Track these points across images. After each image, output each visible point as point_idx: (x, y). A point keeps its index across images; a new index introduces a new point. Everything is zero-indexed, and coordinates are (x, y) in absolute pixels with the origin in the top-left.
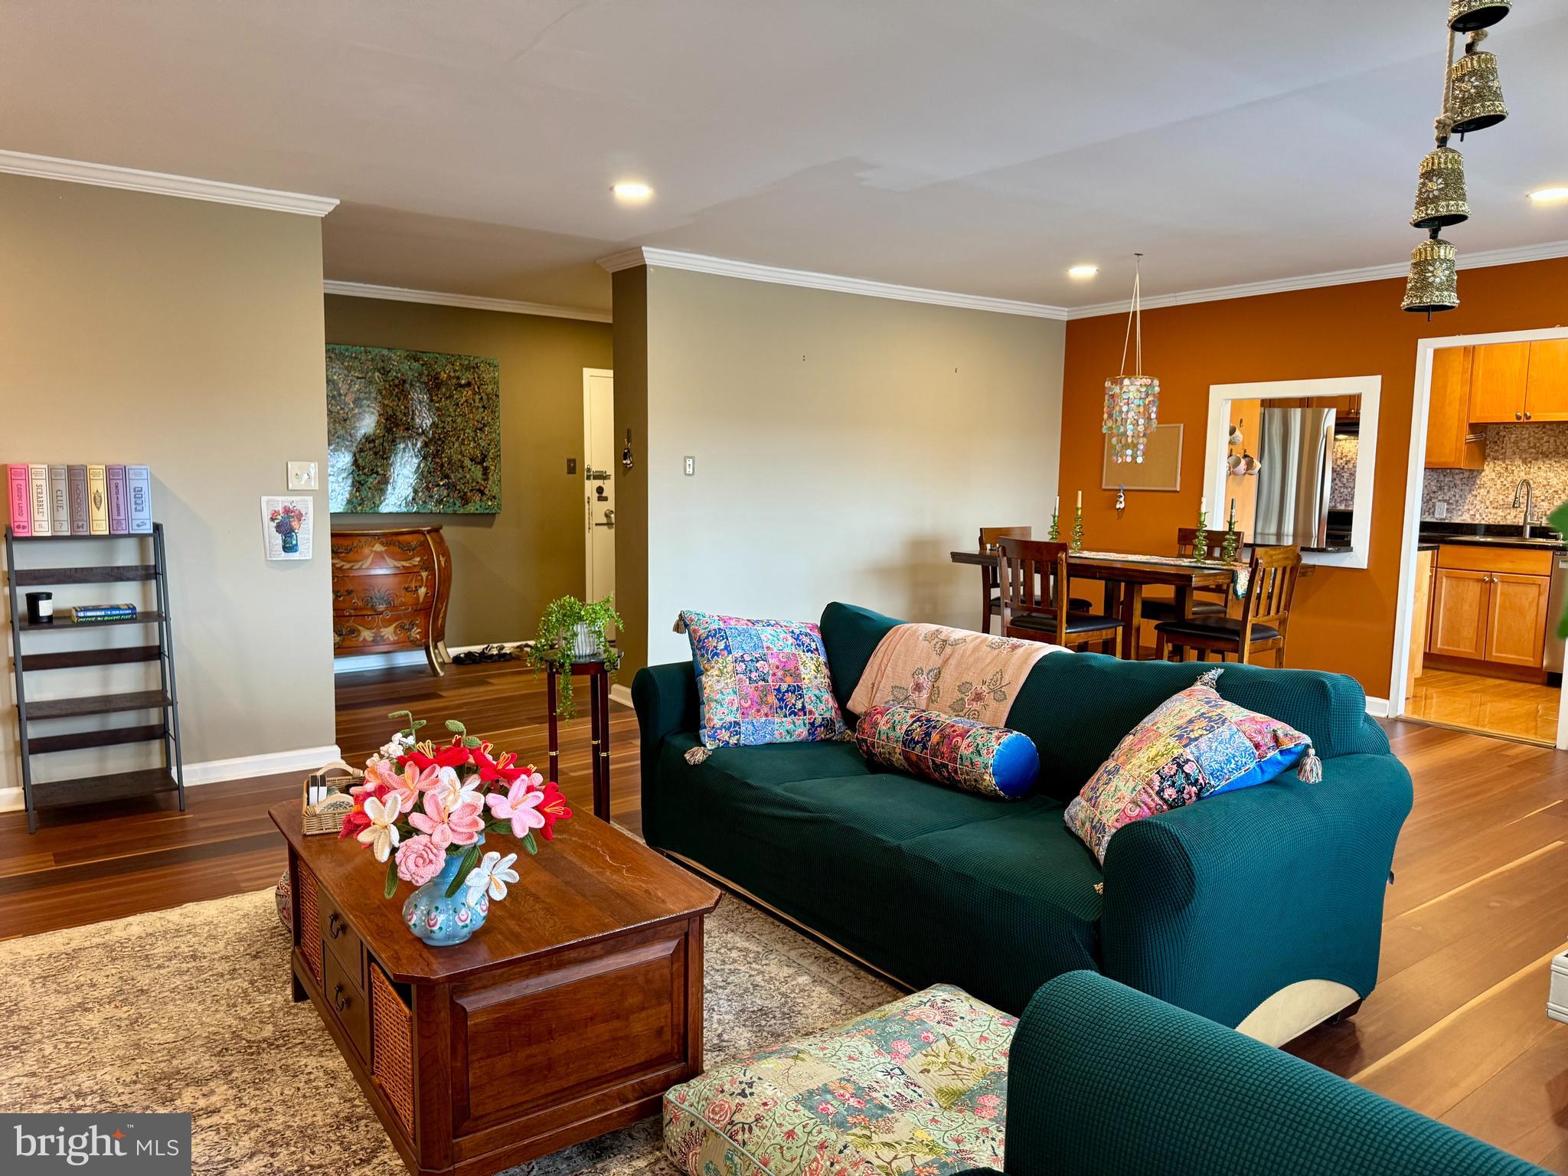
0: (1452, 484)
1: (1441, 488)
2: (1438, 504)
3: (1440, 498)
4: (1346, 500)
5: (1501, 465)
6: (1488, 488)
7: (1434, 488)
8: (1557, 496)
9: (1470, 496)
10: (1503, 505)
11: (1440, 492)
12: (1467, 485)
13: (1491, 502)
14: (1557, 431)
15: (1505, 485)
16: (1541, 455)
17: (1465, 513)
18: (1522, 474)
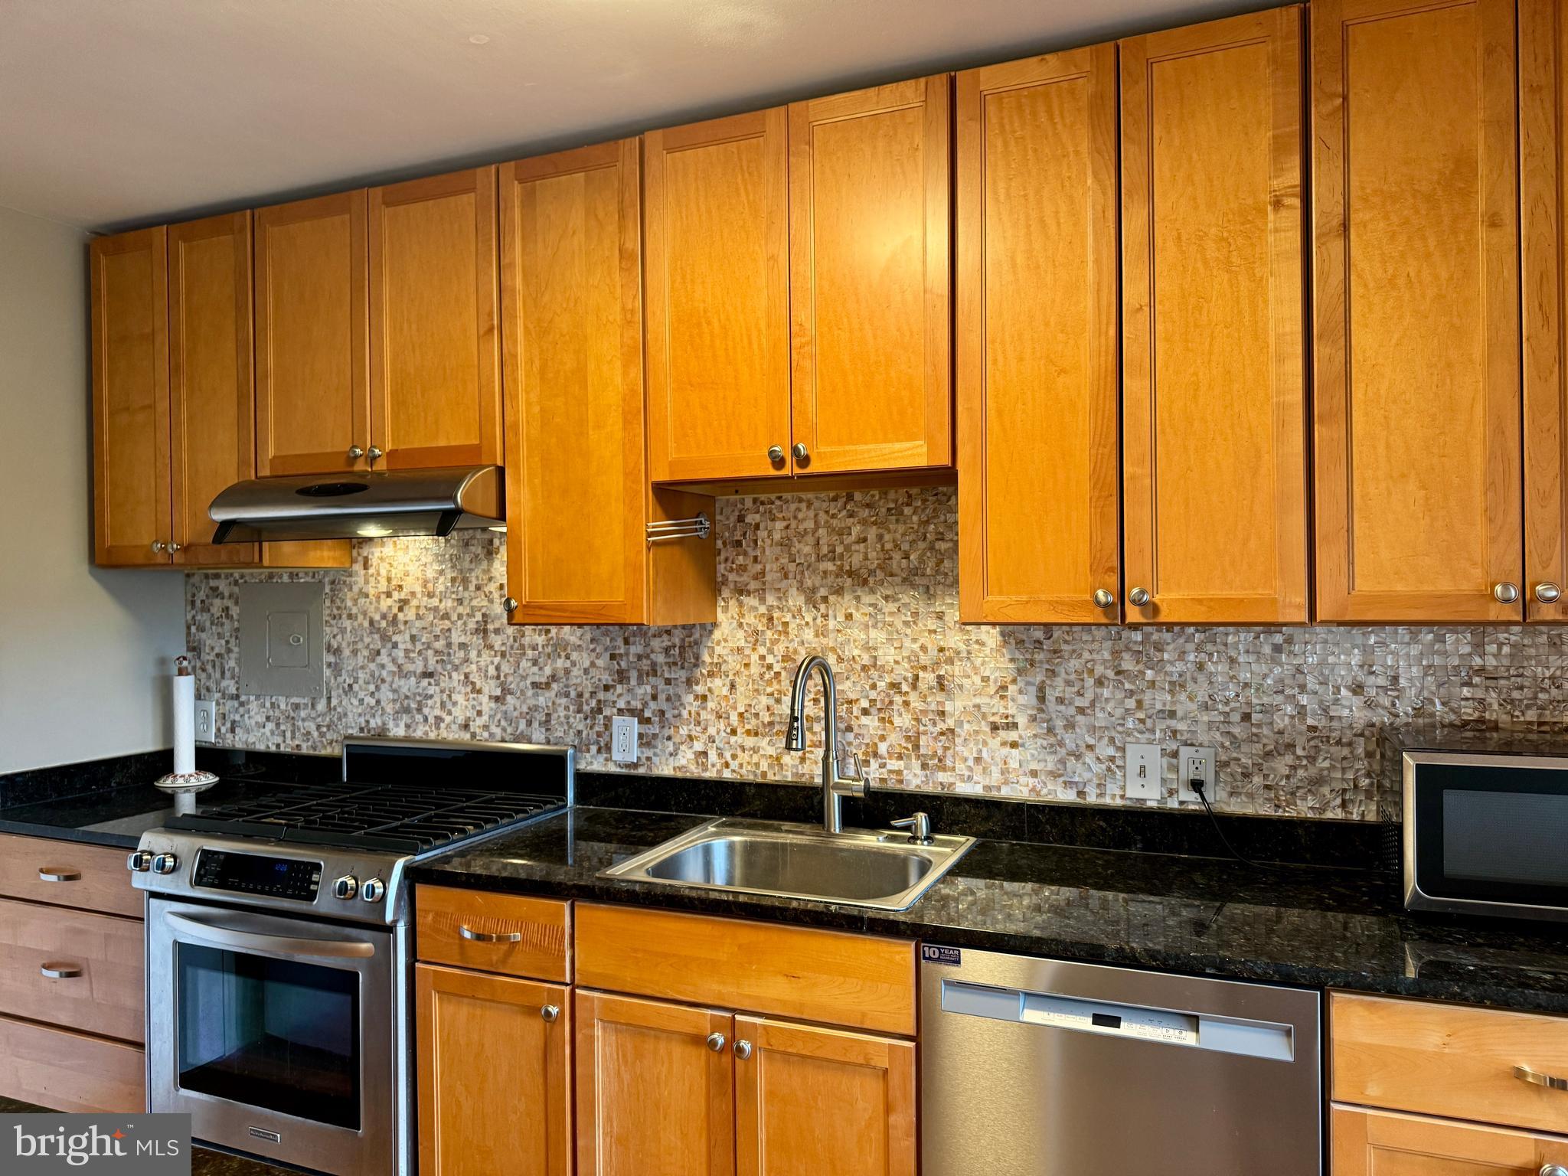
2: (618, 721)
3: (621, 704)
4: (407, 710)
5: (756, 609)
6: (731, 677)
7: (606, 678)
8: (898, 699)
9: (691, 697)
10: (771, 724)
11: (619, 689)
12: (683, 668)
13: (741, 715)
14: (884, 510)
15: (770, 667)
16: (849, 581)
17: (683, 747)
18: (808, 634)
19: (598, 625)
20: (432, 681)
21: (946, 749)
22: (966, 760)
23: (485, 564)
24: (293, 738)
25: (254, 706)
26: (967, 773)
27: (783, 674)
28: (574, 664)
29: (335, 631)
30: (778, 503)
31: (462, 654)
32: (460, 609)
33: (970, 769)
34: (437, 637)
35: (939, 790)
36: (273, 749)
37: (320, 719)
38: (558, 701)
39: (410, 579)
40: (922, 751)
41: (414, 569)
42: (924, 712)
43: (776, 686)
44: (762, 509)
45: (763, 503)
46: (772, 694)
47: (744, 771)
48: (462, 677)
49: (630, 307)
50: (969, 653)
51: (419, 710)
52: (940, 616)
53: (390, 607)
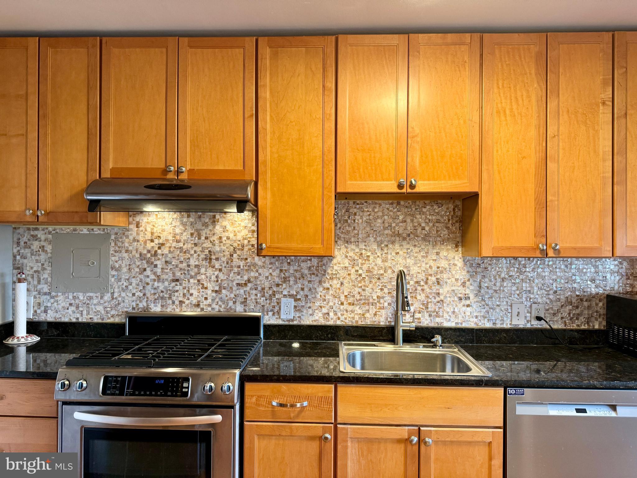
0: (298, 275)
1: (285, 280)
2: (283, 300)
3: (285, 293)
4: (162, 298)
5: (354, 250)
6: (341, 279)
7: (277, 280)
8: (419, 288)
9: (321, 289)
10: (360, 300)
11: (284, 285)
12: (317, 276)
13: (346, 296)
14: (414, 209)
15: (360, 275)
16: (397, 238)
17: (317, 311)
18: (379, 261)
19: (274, 257)
20: (178, 283)
21: (439, 308)
22: (448, 312)
23: (211, 227)
24: (88, 313)
25: (61, 298)
26: (448, 318)
27: (367, 278)
28: (260, 274)
29: (117, 259)
30: (365, 204)
31: (196, 270)
32: (196, 248)
33: (450, 316)
34: (181, 262)
35: (436, 325)
36: (74, 320)
37: (107, 304)
38: (251, 292)
39: (165, 234)
40: (429, 310)
41: (168, 228)
42: (431, 293)
43: (363, 283)
44: (358, 206)
45: (358, 204)
46: (361, 287)
47: (347, 321)
48: (196, 281)
49: (328, 112)
50: (450, 269)
51: (170, 298)
52: (438, 254)
53: (153, 247)
